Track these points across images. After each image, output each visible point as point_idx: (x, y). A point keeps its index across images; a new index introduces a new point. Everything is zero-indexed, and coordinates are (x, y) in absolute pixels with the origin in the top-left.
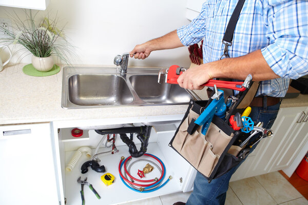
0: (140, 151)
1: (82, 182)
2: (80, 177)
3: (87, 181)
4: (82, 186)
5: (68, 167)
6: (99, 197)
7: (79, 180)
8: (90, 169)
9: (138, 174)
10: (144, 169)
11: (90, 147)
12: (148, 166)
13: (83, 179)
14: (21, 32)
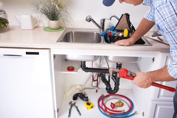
0: (114, 90)
1: (72, 104)
2: (72, 102)
3: (76, 104)
4: (72, 106)
5: (65, 94)
6: (80, 114)
7: (70, 103)
8: (79, 98)
9: (111, 106)
10: (116, 103)
11: (81, 85)
12: (120, 102)
13: (73, 103)
14: (43, 5)
